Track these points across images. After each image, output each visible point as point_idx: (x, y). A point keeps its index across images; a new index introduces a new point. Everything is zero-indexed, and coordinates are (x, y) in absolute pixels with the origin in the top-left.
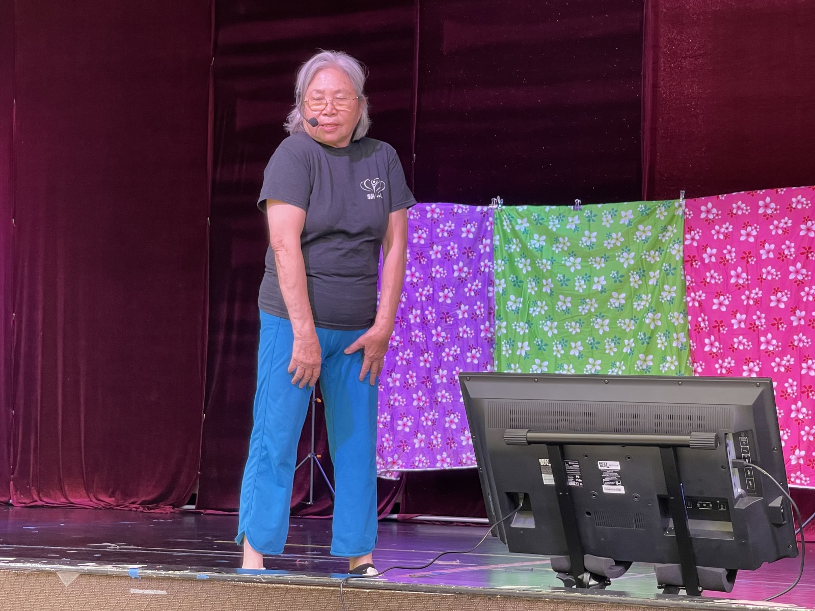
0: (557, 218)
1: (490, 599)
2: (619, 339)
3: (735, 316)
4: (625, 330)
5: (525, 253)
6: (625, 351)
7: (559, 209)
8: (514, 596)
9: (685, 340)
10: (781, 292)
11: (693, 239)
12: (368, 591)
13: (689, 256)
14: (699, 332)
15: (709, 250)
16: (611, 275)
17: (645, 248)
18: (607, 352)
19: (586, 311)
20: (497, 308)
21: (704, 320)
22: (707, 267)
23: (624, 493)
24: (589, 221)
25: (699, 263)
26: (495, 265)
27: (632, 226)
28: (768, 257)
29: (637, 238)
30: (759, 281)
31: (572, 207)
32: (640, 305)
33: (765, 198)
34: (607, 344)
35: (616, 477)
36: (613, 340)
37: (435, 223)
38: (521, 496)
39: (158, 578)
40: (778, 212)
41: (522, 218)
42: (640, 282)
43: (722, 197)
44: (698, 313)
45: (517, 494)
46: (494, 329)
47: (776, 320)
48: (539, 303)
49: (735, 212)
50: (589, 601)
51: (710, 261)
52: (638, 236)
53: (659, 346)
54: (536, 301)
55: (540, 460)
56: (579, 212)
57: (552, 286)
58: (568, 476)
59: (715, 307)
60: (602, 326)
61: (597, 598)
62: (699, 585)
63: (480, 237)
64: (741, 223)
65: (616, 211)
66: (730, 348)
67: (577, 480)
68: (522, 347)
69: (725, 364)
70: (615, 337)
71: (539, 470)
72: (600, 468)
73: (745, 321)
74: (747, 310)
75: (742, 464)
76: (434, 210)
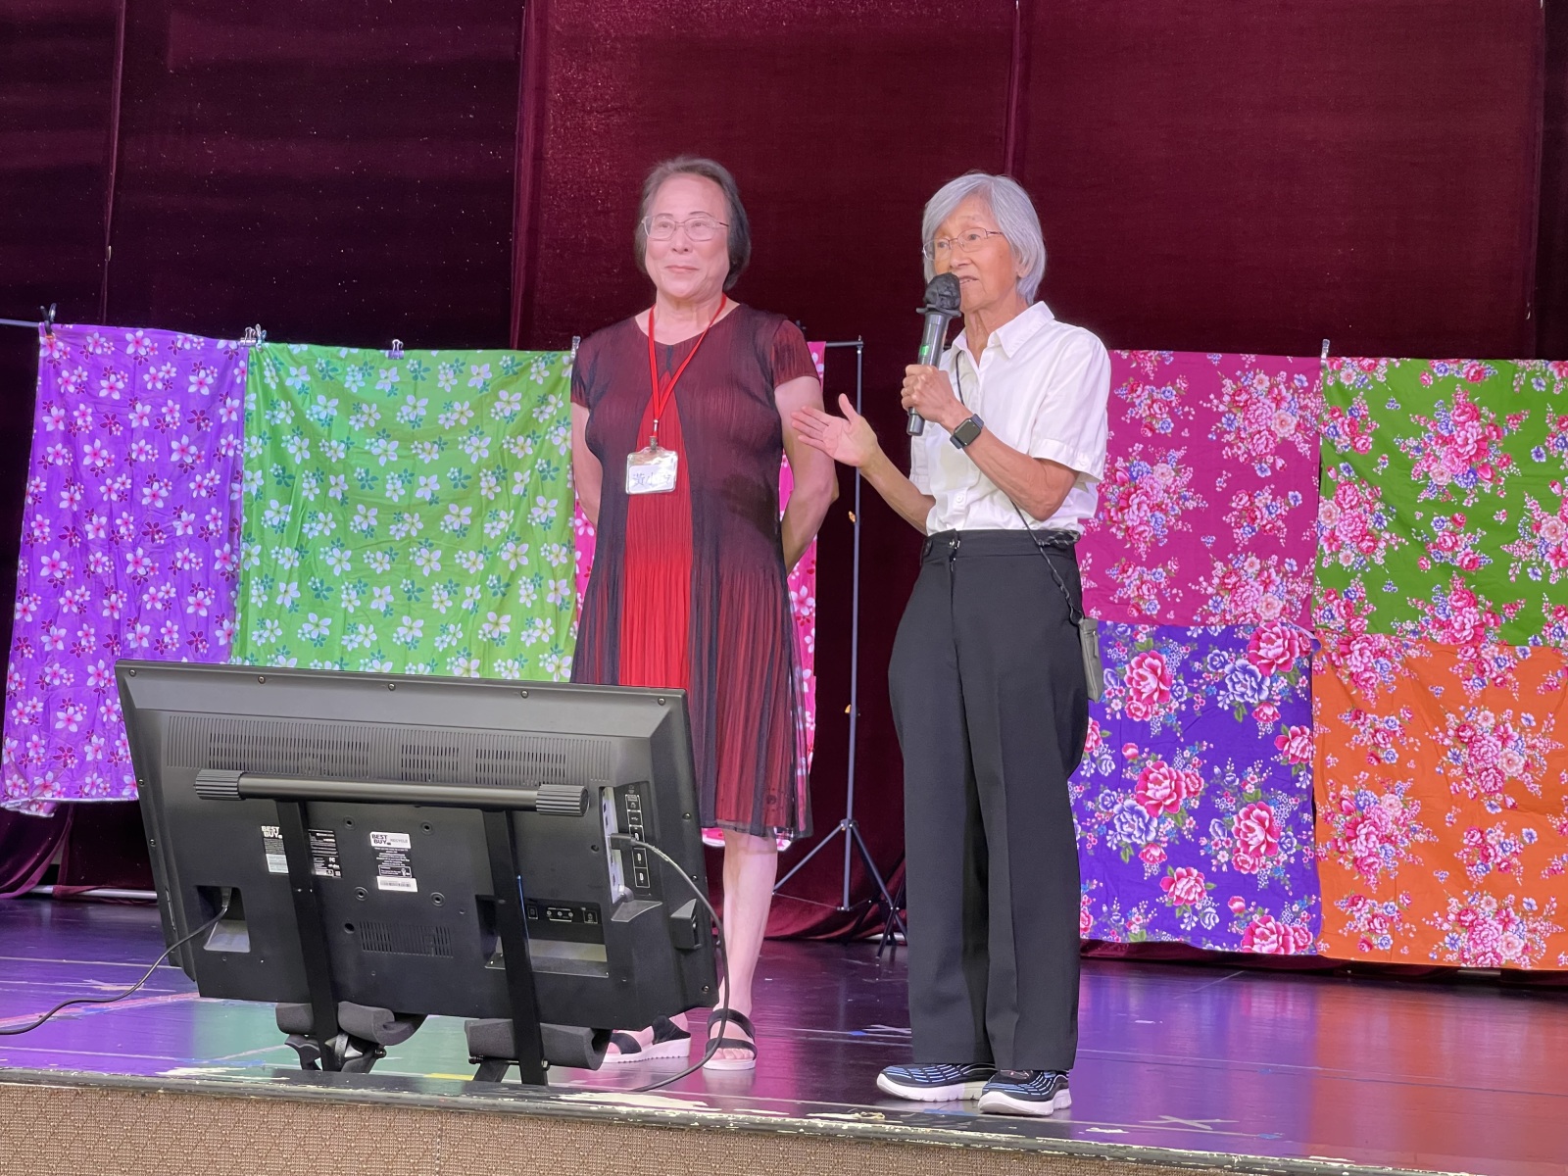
0: (361, 369)
1: (143, 1095)
2: (457, 585)
4: (468, 570)
5: (301, 428)
6: (464, 607)
7: (365, 354)
8: (189, 1091)
9: (568, 592)
16: (449, 475)
17: (508, 431)
18: (434, 607)
19: (403, 535)
20: (245, 520)
23: (416, 890)
24: (416, 378)
26: (245, 444)
27: (489, 392)
29: (496, 413)
31: (387, 352)
32: (494, 529)
34: (436, 592)
35: (403, 862)
36: (445, 587)
37: (140, 364)
38: (227, 893)
41: (298, 365)
42: (498, 490)
45: (217, 890)
46: (239, 558)
48: (321, 515)
50: (331, 1100)
52: (499, 410)
53: (522, 601)
54: (315, 512)
55: (263, 827)
56: (399, 361)
58: (315, 859)
60: (428, 562)
61: (347, 1095)
62: (542, 1057)
63: (221, 395)
65: (463, 364)
67: (330, 866)
68: (286, 591)
70: (450, 582)
71: (260, 846)
72: (373, 844)
75: (629, 841)
76: (140, 340)
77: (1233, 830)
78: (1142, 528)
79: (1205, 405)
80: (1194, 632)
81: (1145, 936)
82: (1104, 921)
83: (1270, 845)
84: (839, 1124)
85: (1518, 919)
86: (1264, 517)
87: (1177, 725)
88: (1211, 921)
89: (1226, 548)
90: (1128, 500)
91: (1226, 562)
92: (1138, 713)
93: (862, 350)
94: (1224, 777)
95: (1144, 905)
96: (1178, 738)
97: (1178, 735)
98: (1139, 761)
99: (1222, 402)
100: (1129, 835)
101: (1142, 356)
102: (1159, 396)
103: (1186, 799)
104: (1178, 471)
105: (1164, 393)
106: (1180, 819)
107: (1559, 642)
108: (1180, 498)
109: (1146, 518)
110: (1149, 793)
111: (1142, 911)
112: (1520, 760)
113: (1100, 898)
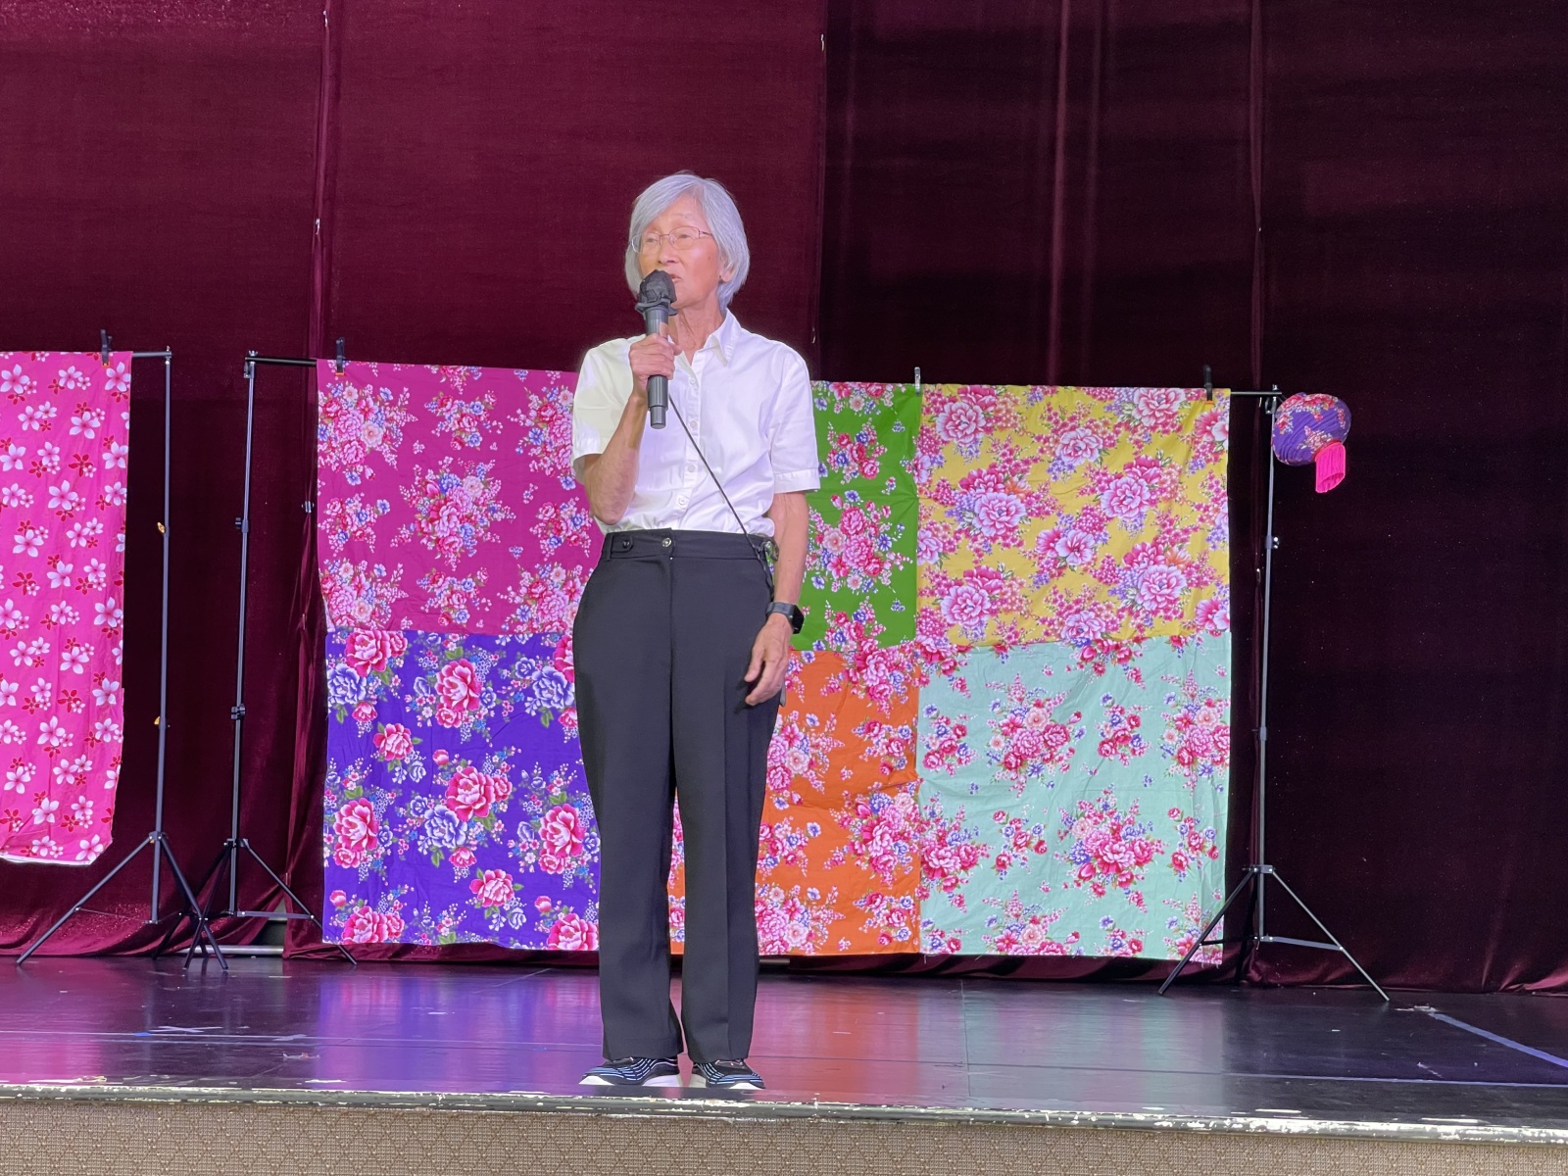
10: (33, 529)
28: (14, 469)
33: (13, 366)
40: (35, 391)
47: (22, 577)
77: (540, 832)
78: (451, 540)
79: (512, 419)
80: (503, 640)
81: (455, 937)
82: (415, 925)
83: (574, 845)
85: (803, 908)
86: (569, 529)
87: (486, 731)
88: (518, 921)
89: (533, 558)
90: (438, 511)
91: (533, 572)
92: (449, 720)
93: (171, 360)
94: (531, 779)
95: (454, 907)
96: (488, 744)
97: (488, 741)
98: (450, 767)
99: (528, 417)
100: (440, 840)
101: (451, 371)
102: (468, 410)
103: (495, 803)
104: (486, 484)
105: (473, 407)
106: (489, 823)
107: (840, 647)
108: (487, 511)
109: (456, 530)
110: (459, 799)
111: (452, 913)
112: (805, 759)
113: (411, 903)
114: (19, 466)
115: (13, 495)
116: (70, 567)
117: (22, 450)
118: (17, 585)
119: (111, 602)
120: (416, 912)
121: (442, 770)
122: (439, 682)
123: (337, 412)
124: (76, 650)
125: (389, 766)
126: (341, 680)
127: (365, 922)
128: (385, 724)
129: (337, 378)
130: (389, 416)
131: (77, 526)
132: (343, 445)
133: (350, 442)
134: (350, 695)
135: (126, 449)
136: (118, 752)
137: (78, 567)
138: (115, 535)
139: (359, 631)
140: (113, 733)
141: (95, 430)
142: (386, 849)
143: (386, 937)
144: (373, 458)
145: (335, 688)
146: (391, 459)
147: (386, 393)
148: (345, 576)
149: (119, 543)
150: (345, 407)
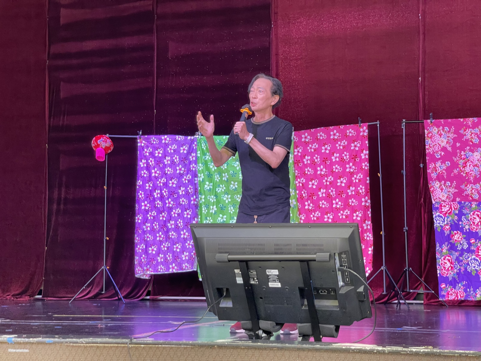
1: (211, 348)
3: (320, 191)
8: (224, 346)
9: (295, 203)
10: (343, 178)
11: (298, 152)
12: (143, 346)
13: (297, 161)
14: (302, 199)
15: (306, 157)
20: (199, 188)
21: (305, 193)
22: (306, 166)
23: (281, 286)
25: (302, 164)
26: (198, 166)
28: (336, 161)
30: (332, 173)
33: (334, 131)
35: (277, 278)
37: (166, 145)
38: (225, 290)
39: (24, 343)
40: (340, 137)
43: (313, 130)
44: (302, 189)
45: (222, 289)
46: (198, 199)
47: (340, 192)
48: (221, 186)
49: (319, 138)
51: (307, 163)
54: (219, 185)
55: (235, 270)
57: (228, 177)
58: (250, 278)
59: (310, 186)
61: (270, 346)
62: (320, 335)
63: (190, 153)
64: (322, 143)
66: (318, 207)
67: (255, 280)
68: (213, 208)
69: (316, 215)
71: (234, 275)
72: (267, 273)
73: (325, 193)
74: (326, 187)
75: (343, 269)
76: (166, 138)
78: (471, 172)
82: (468, 294)
84: (420, 350)
90: (466, 164)
92: (474, 229)
93: (379, 125)
98: (476, 244)
100: (474, 267)
101: (467, 120)
105: (475, 131)
109: (472, 169)
110: (480, 254)
111: (480, 290)
113: (467, 287)
114: (337, 159)
115: (336, 168)
116: (354, 188)
117: (338, 155)
118: (339, 194)
119: (367, 198)
120: (468, 290)
121: (473, 245)
122: (470, 217)
123: (431, 136)
124: (357, 213)
125: (456, 244)
126: (438, 218)
127: (452, 293)
128: (454, 231)
129: (431, 125)
130: (448, 136)
131: (355, 176)
132: (434, 146)
133: (436, 145)
134: (441, 222)
135: (368, 152)
136: (372, 243)
137: (356, 188)
138: (366, 178)
139: (443, 203)
140: (370, 237)
141: (358, 147)
142: (457, 270)
143: (459, 297)
144: (444, 149)
145: (436, 221)
146: (449, 149)
147: (447, 129)
148: (437, 186)
149: (367, 180)
150: (434, 134)
